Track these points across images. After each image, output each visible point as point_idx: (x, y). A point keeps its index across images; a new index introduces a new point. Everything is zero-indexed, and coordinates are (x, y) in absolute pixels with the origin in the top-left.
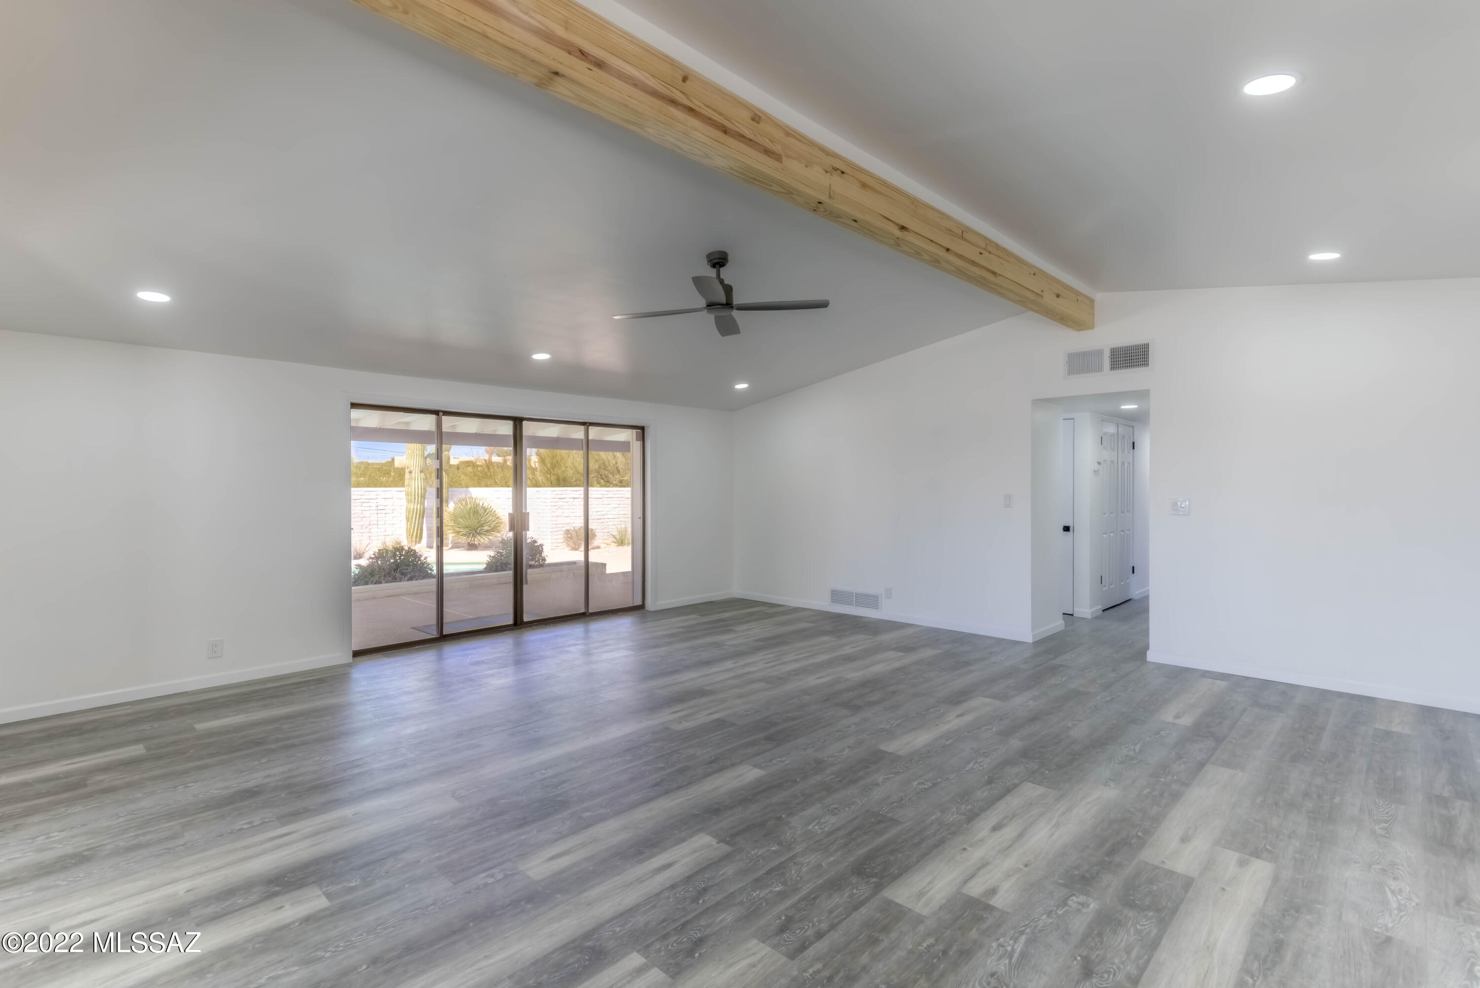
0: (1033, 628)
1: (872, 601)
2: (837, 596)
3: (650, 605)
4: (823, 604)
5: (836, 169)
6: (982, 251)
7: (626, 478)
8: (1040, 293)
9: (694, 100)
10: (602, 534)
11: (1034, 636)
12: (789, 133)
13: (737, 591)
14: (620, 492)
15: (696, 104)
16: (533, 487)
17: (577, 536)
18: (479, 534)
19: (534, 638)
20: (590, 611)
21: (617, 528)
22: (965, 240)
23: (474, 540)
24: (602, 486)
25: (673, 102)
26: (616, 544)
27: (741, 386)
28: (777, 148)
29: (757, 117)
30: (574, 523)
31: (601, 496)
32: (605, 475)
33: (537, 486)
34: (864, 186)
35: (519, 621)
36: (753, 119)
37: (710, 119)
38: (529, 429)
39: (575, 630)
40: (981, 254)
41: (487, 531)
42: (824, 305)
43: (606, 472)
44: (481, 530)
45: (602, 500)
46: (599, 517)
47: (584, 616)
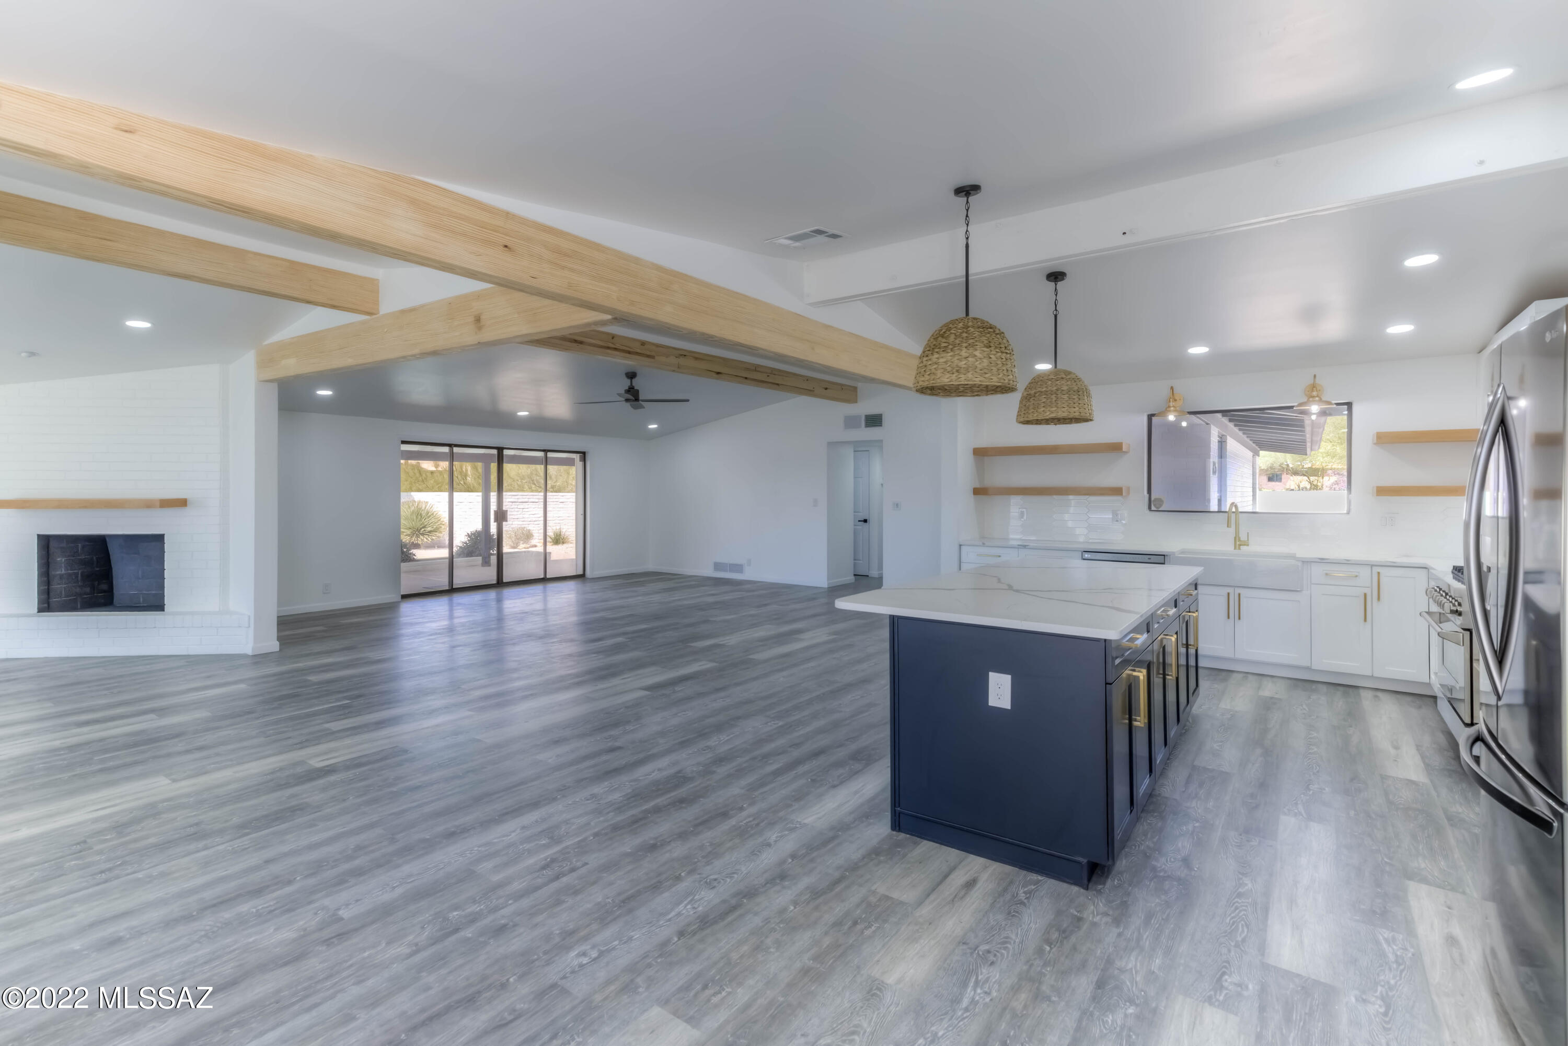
0: (828, 579)
1: (738, 568)
2: (718, 566)
3: (589, 574)
4: (709, 572)
5: (682, 355)
6: (769, 375)
7: (558, 484)
8: (812, 389)
9: (617, 345)
10: (538, 534)
11: (828, 584)
12: (658, 346)
13: (651, 567)
14: (555, 497)
15: (618, 346)
16: (465, 492)
17: (516, 536)
18: (423, 534)
19: (507, 592)
20: (548, 577)
21: (553, 529)
22: (758, 371)
23: (417, 540)
24: (532, 491)
25: (608, 348)
26: (552, 543)
27: (653, 426)
28: (652, 354)
29: (643, 343)
30: (512, 525)
31: (537, 500)
32: (537, 481)
33: (469, 491)
34: (696, 359)
35: (500, 582)
36: (642, 345)
37: (624, 350)
38: (506, 452)
39: (539, 588)
40: (768, 376)
41: (430, 532)
42: (688, 401)
43: (538, 478)
44: (424, 531)
45: (537, 504)
46: (534, 519)
47: (544, 580)
